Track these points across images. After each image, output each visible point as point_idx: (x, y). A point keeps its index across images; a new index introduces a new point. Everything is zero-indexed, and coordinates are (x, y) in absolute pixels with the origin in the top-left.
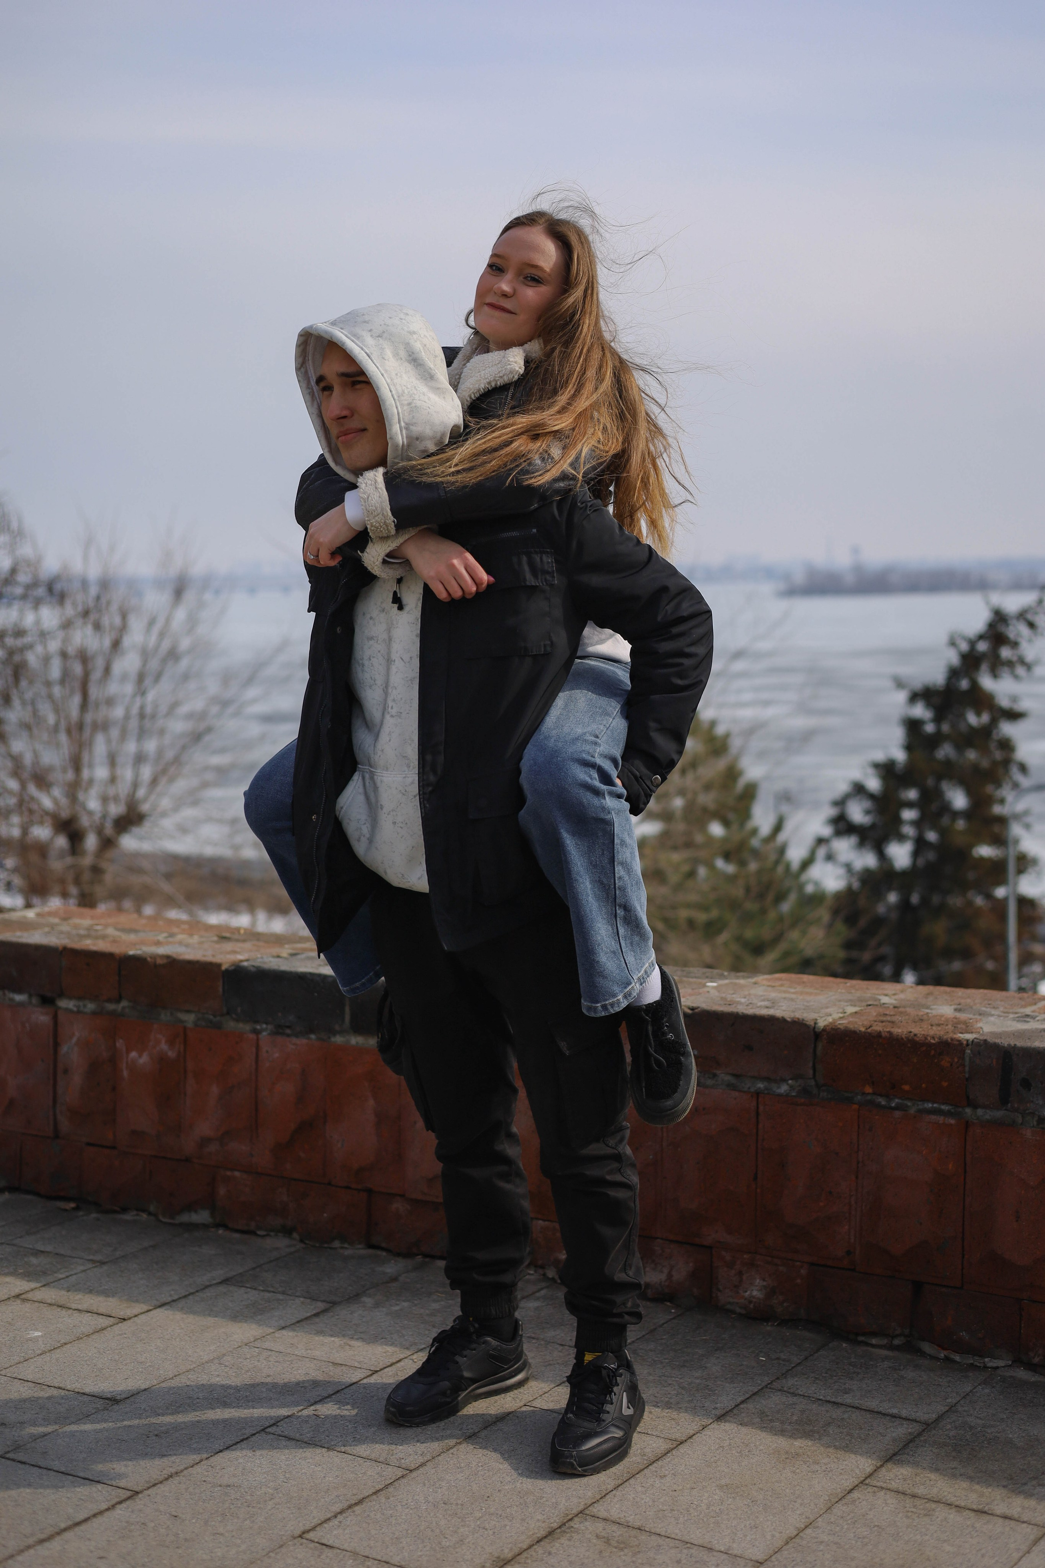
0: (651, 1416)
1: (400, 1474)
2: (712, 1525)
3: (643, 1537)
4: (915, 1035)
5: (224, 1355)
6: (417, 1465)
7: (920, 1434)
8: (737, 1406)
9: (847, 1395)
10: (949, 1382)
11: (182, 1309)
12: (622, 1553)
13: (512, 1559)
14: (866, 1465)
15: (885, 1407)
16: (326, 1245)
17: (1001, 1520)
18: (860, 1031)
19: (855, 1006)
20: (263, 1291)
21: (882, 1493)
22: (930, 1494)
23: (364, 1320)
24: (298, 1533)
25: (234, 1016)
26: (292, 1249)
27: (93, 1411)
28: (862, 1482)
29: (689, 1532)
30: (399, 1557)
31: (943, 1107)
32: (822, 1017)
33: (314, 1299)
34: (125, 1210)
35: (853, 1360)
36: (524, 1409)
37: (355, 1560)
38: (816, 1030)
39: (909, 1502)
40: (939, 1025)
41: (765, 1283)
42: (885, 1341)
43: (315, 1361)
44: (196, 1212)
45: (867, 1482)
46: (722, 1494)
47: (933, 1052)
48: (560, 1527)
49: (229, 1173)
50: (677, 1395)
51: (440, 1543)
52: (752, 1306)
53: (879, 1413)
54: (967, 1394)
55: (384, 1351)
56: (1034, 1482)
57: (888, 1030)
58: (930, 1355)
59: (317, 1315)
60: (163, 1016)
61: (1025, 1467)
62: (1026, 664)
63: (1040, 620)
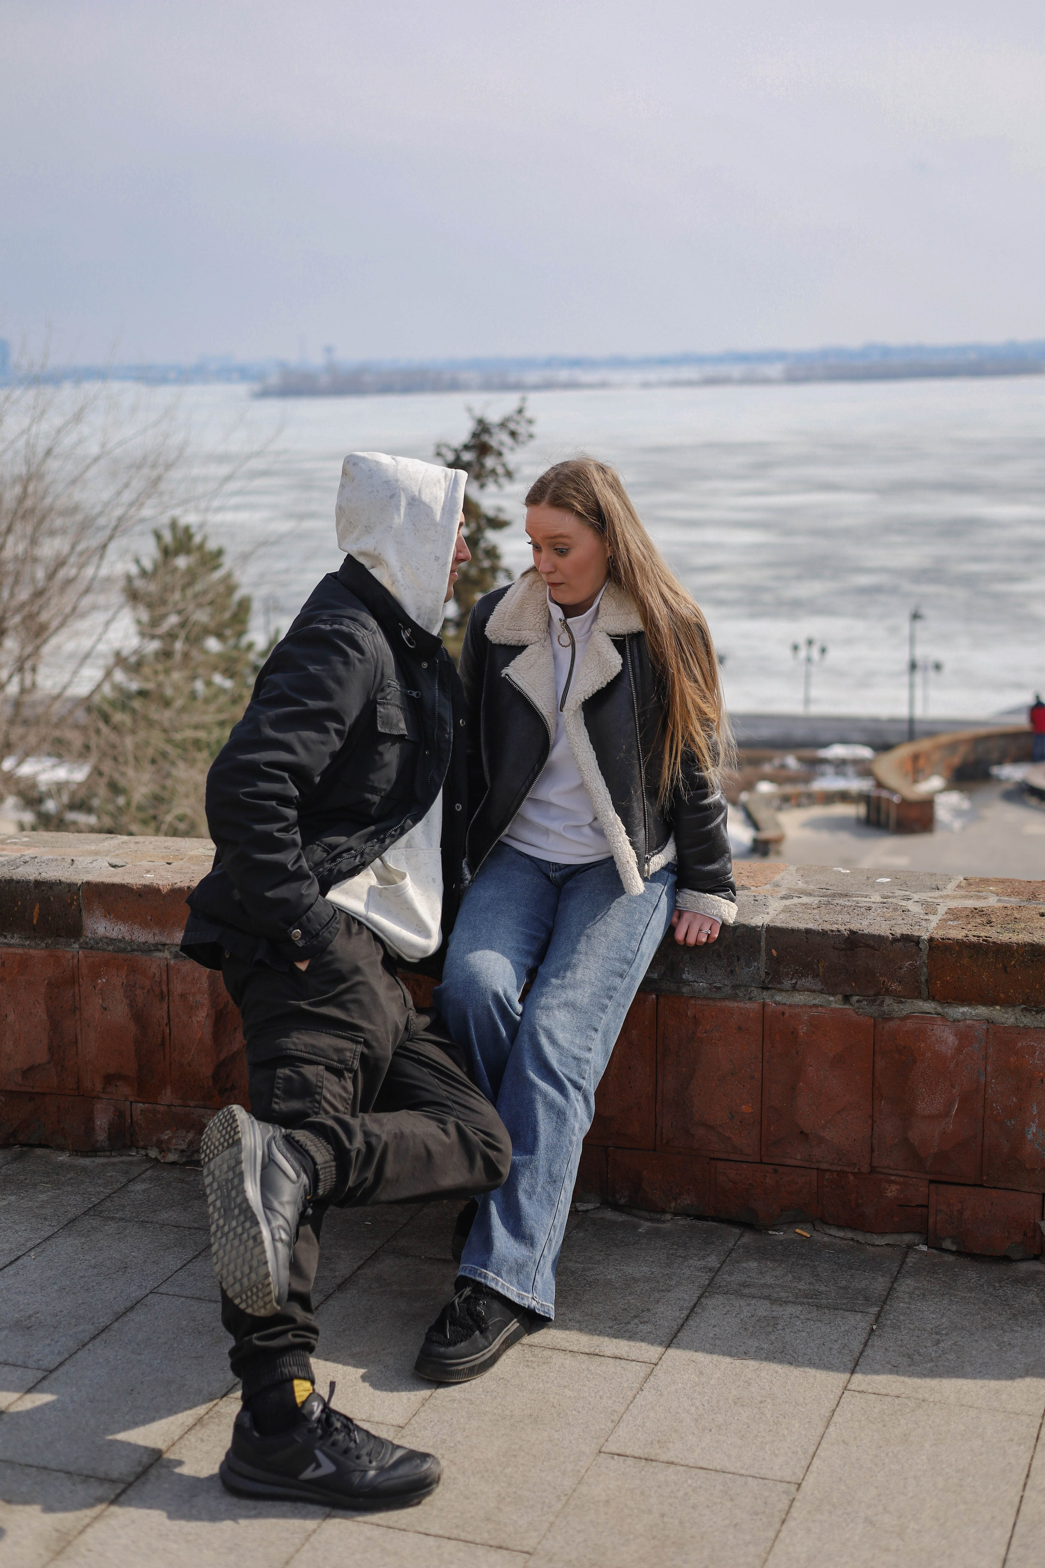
1: (41, 1376)
2: (351, 1395)
6: (56, 1366)
8: (354, 1273)
17: (612, 1360)
30: (54, 1463)
36: (151, 1297)
48: (207, 1413)
56: (636, 1321)
61: (626, 1307)
62: (509, 474)
63: (522, 429)
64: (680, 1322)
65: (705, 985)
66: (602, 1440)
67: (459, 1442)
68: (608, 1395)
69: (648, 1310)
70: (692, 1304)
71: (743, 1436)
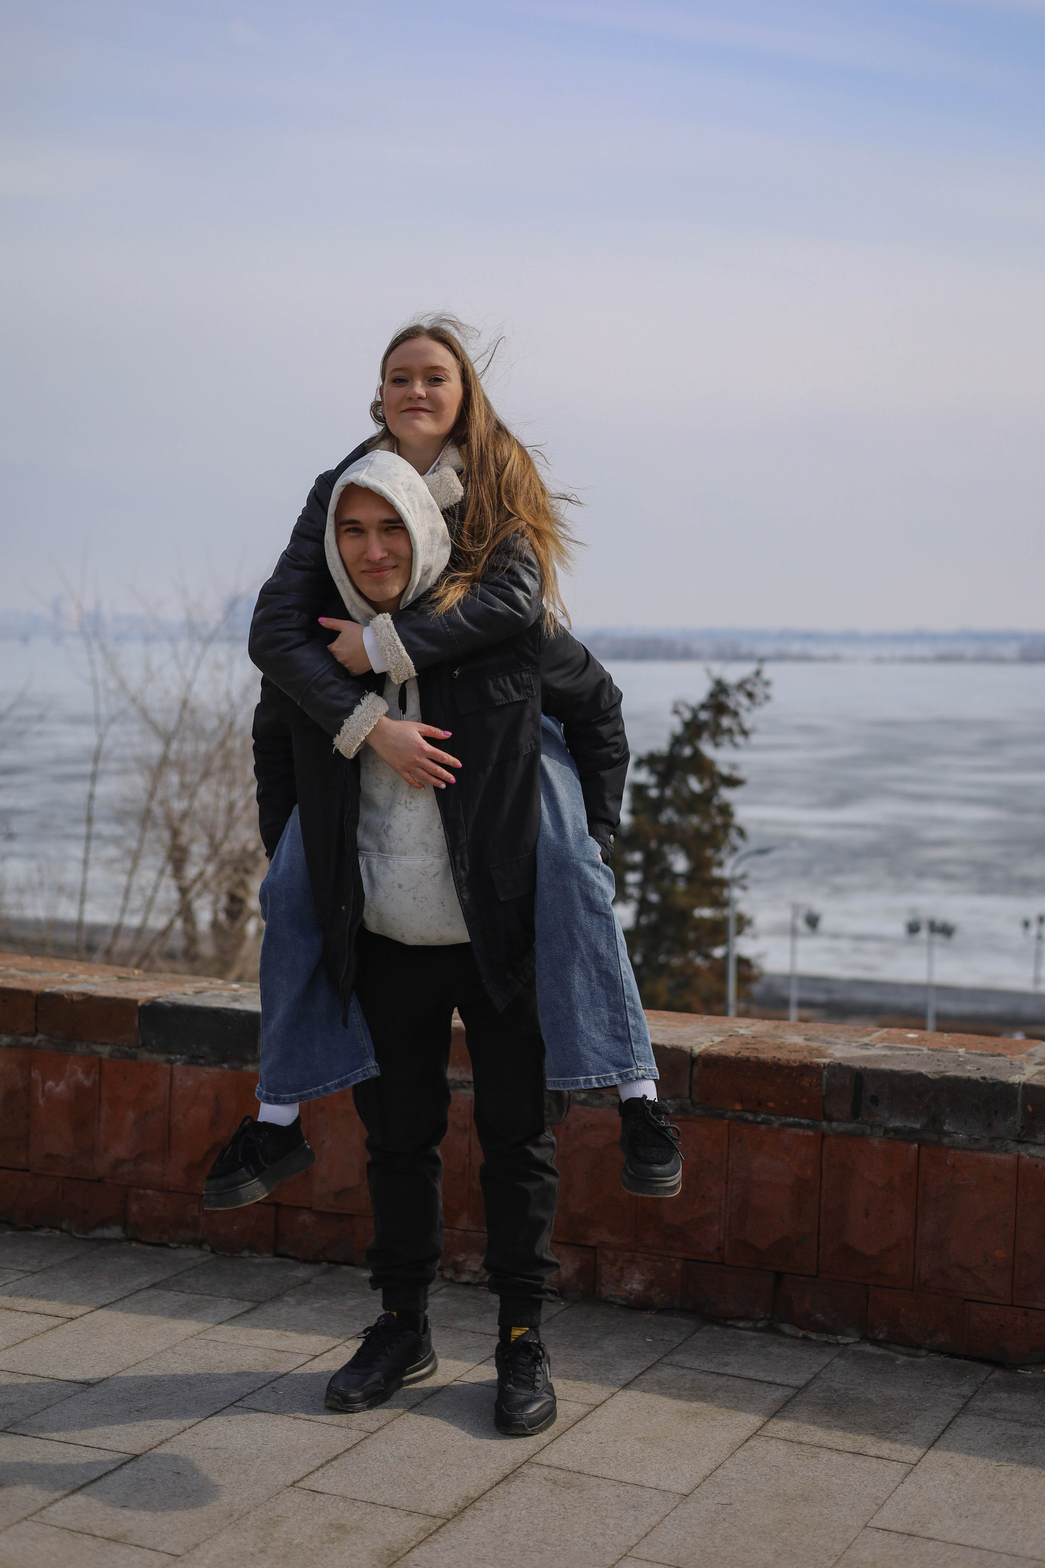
0: (565, 1386)
1: (363, 1436)
2: (639, 1468)
3: (584, 1479)
4: (779, 1059)
5: (175, 1346)
6: (376, 1429)
7: (794, 1396)
8: (637, 1377)
9: (727, 1367)
10: (810, 1355)
11: (122, 1310)
12: (569, 1491)
13: (479, 1498)
14: (756, 1420)
15: (761, 1376)
16: (236, 1255)
17: (875, 1459)
18: (731, 1056)
19: (720, 1036)
20: (191, 1293)
21: (774, 1441)
22: (812, 1441)
23: (292, 1315)
24: (290, 1483)
25: (149, 1047)
26: (205, 1259)
27: (73, 1393)
28: (755, 1434)
29: (621, 1474)
30: (382, 1499)
31: (803, 1121)
32: (696, 1045)
33: (241, 1299)
34: (37, 1227)
35: (725, 1340)
36: (455, 1383)
37: (345, 1502)
38: (693, 1055)
39: (797, 1448)
40: (796, 1051)
41: (644, 1278)
42: (750, 1324)
43: (259, 1349)
44: (108, 1227)
45: (759, 1433)
46: (641, 1444)
47: (794, 1074)
48: (512, 1473)
49: (141, 1192)
50: (584, 1369)
51: (414, 1487)
52: (632, 1297)
53: (757, 1380)
54: (827, 1365)
55: (318, 1339)
56: (896, 1431)
57: (755, 1055)
58: (790, 1335)
59: (247, 1312)
60: (78, 1048)
61: (886, 1420)
62: (745, 733)
63: (759, 691)
64: (937, 1434)
65: (964, 1137)
66: (868, 1518)
67: (738, 1510)
68: (872, 1485)
69: (907, 1424)
70: (948, 1421)
71: (997, 1523)
